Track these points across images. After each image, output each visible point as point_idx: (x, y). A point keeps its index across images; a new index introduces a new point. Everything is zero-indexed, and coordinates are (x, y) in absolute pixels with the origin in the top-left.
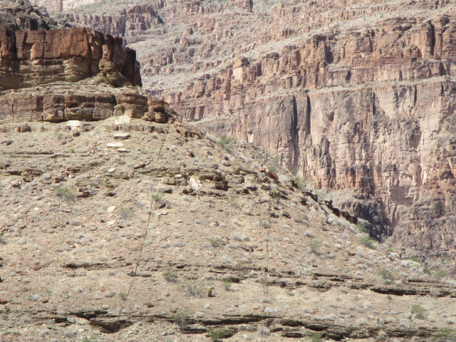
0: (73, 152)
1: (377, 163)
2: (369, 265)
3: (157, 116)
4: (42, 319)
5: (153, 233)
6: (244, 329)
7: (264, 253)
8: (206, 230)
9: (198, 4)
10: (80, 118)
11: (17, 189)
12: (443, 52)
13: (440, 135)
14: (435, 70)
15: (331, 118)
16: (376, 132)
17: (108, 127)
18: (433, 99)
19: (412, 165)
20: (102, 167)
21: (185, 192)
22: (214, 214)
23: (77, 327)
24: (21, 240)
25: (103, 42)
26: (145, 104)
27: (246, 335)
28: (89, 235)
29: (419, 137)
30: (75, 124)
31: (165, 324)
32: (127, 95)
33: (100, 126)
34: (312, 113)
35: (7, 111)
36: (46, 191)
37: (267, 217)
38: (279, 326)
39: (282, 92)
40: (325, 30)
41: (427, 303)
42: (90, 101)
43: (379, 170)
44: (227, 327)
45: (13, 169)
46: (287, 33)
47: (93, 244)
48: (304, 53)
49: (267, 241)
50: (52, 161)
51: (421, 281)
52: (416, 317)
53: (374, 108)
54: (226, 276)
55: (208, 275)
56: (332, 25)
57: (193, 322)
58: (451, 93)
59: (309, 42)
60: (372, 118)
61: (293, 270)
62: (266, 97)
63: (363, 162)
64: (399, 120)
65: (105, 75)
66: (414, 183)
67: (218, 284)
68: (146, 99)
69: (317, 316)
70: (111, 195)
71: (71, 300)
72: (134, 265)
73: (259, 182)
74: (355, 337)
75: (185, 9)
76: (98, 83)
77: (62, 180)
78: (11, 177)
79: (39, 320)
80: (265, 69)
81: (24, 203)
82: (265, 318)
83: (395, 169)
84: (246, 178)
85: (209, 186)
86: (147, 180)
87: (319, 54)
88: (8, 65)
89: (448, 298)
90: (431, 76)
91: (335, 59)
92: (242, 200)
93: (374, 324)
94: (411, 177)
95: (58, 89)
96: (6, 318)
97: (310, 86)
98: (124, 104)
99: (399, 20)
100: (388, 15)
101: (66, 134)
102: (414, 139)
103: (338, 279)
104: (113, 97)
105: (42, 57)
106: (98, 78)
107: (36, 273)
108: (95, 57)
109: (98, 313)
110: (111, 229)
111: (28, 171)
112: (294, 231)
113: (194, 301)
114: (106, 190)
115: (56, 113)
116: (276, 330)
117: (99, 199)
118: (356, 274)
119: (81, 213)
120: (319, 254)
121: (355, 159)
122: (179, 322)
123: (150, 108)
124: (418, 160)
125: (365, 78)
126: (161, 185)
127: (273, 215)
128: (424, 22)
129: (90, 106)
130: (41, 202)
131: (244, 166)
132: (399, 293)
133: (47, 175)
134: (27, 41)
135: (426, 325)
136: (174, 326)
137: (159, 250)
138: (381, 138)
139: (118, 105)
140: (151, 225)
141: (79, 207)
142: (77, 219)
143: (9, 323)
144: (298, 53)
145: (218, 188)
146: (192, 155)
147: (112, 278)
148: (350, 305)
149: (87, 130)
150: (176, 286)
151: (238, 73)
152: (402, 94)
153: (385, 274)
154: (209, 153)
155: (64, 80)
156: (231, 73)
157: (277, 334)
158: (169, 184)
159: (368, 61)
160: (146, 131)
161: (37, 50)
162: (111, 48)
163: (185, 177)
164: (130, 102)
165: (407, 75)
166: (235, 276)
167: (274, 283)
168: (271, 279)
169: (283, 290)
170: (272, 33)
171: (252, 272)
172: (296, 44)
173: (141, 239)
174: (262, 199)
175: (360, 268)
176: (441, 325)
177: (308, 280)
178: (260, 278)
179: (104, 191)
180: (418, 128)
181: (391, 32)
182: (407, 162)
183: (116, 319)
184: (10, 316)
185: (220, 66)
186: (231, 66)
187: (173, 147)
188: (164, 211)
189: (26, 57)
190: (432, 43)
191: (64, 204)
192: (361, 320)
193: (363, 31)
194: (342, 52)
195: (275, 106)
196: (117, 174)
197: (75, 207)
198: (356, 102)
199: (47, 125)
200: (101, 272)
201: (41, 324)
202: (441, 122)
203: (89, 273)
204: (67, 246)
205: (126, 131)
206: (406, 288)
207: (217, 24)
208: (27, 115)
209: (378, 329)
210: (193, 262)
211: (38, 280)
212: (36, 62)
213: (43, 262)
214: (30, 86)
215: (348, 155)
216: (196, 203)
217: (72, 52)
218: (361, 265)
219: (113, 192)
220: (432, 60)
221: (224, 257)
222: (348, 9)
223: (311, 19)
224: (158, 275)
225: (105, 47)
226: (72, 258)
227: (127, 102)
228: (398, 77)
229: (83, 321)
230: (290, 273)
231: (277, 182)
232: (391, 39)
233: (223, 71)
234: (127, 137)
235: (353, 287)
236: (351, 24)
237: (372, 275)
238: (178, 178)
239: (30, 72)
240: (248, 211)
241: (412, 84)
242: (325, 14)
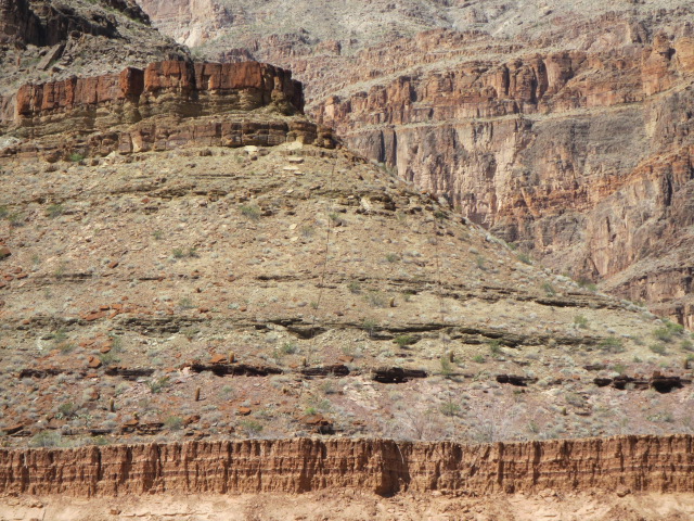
0: (253, 174)
1: (456, 192)
2: (532, 280)
3: (326, 142)
4: (244, 326)
5: (333, 248)
6: (427, 337)
7: (435, 268)
8: (381, 247)
9: (290, 47)
10: (256, 143)
11: (204, 208)
12: (517, 92)
13: (514, 167)
14: (509, 109)
15: (415, 151)
16: (456, 164)
17: (282, 153)
18: (507, 134)
19: (488, 194)
20: (281, 189)
21: (358, 212)
22: (386, 233)
23: (276, 333)
24: (214, 254)
25: (274, 74)
26: (314, 131)
27: (429, 342)
28: (275, 250)
29: (495, 169)
30: (251, 149)
31: (355, 331)
32: (299, 123)
33: (274, 150)
34: (398, 146)
35: (188, 137)
36: (231, 210)
37: (433, 235)
38: (459, 334)
39: (370, 127)
40: (409, 71)
41: (587, 313)
42: (265, 128)
43: (458, 198)
44: (411, 334)
45: (199, 190)
46: (374, 74)
47: (280, 259)
48: (390, 92)
49: (437, 257)
50: (234, 182)
51: (579, 294)
52: (580, 327)
53: (454, 142)
54: (404, 288)
55: (388, 287)
56: (415, 67)
57: (380, 330)
58: (524, 129)
59: (394, 82)
60: (452, 152)
61: (463, 283)
62: (356, 132)
63: (444, 191)
64: (476, 154)
65: (277, 104)
66: (490, 211)
67: (398, 295)
68: (315, 126)
69: (492, 325)
70: (292, 214)
71: (267, 309)
72: (320, 278)
73: (424, 203)
74: (527, 345)
75: (278, 52)
76: (271, 111)
77: (245, 199)
78: (198, 197)
79: (241, 328)
80: (355, 107)
81: (212, 221)
82: (445, 326)
83: (473, 198)
84: (411, 199)
85: (379, 206)
86: (322, 200)
87: (404, 93)
88: (188, 94)
89: (605, 309)
90: (505, 113)
91: (419, 97)
92: (409, 219)
93: (543, 333)
94: (487, 204)
95: (235, 117)
96: (209, 326)
97: (397, 123)
98: (296, 131)
99: (477, 63)
100: (466, 59)
101: (245, 158)
102: (490, 171)
103: (506, 292)
104: (286, 124)
105: (219, 88)
106: (270, 107)
107: (232, 284)
108: (267, 88)
109: (294, 321)
110: (295, 244)
111: (213, 191)
112: (459, 248)
113: (378, 310)
114: (286, 210)
115: (234, 139)
116: (455, 338)
117: (281, 216)
118: (520, 287)
119: (265, 230)
120: (485, 269)
121: (437, 189)
122: (368, 330)
123: (319, 135)
124: (493, 189)
125: (446, 115)
126: (335, 205)
127: (438, 234)
128: (500, 65)
129: (265, 133)
130: (228, 220)
131: (408, 188)
132: (561, 305)
133: (231, 195)
134: (206, 73)
135: (590, 334)
136: (364, 333)
137: (341, 264)
138: (461, 169)
139: (290, 132)
140: (331, 242)
141: (264, 225)
142: (263, 235)
143: (212, 330)
144: (385, 93)
145: (386, 208)
146: (361, 178)
147: (301, 289)
148: (519, 315)
149: (263, 155)
150: (360, 297)
151: (330, 110)
152: (480, 130)
153: (547, 288)
154: (376, 177)
155: (239, 108)
156: (323, 109)
157: (457, 341)
158: (343, 204)
159: (449, 100)
160: (318, 156)
161: (214, 81)
162: (282, 80)
163: (357, 198)
164: (301, 129)
165: (484, 113)
166: (412, 288)
167: (448, 295)
168: (445, 291)
169: (456, 302)
170: (360, 74)
171: (428, 285)
172: (383, 84)
173: (324, 254)
174: (428, 219)
175: (523, 282)
176: (604, 334)
177: (478, 292)
178: (434, 290)
179: (284, 211)
180: (494, 161)
181: (469, 74)
182: (483, 191)
183: (310, 326)
184: (213, 323)
185: (312, 103)
186: (323, 104)
187: (344, 170)
188: (341, 229)
189: (204, 88)
190: (507, 85)
191: (249, 222)
192: (531, 329)
193: (444, 73)
194: (425, 91)
195: (365, 140)
196: (295, 194)
197: (260, 224)
198: (438, 136)
199: (226, 150)
200: (290, 283)
201: (242, 331)
202: (515, 155)
203: (280, 284)
204: (257, 260)
205: (299, 155)
206: (567, 300)
207: (309, 65)
208: (208, 140)
209: (548, 337)
210: (373, 276)
211: (234, 291)
212: (213, 92)
213: (236, 275)
214: (208, 114)
215: (430, 185)
216: (369, 222)
217: (247, 83)
218: (524, 280)
219: (293, 211)
220: (506, 100)
221: (400, 272)
222: (430, 52)
223: (395, 62)
224: (343, 286)
225: (276, 79)
226: (262, 271)
227: (298, 129)
228: (476, 114)
229: (281, 328)
230: (461, 286)
231: (438, 203)
232: (470, 80)
233: (315, 108)
234: (301, 162)
235: (519, 299)
236: (433, 66)
237: (534, 288)
238: (351, 199)
239: (208, 101)
240: (416, 229)
241: (488, 121)
242: (409, 58)
